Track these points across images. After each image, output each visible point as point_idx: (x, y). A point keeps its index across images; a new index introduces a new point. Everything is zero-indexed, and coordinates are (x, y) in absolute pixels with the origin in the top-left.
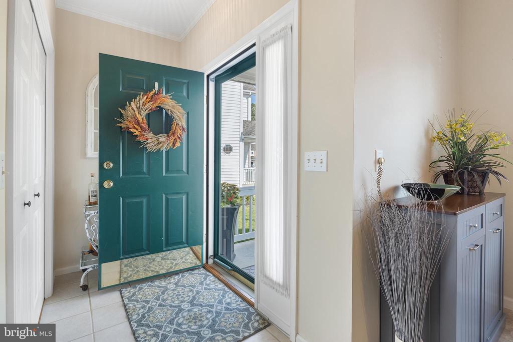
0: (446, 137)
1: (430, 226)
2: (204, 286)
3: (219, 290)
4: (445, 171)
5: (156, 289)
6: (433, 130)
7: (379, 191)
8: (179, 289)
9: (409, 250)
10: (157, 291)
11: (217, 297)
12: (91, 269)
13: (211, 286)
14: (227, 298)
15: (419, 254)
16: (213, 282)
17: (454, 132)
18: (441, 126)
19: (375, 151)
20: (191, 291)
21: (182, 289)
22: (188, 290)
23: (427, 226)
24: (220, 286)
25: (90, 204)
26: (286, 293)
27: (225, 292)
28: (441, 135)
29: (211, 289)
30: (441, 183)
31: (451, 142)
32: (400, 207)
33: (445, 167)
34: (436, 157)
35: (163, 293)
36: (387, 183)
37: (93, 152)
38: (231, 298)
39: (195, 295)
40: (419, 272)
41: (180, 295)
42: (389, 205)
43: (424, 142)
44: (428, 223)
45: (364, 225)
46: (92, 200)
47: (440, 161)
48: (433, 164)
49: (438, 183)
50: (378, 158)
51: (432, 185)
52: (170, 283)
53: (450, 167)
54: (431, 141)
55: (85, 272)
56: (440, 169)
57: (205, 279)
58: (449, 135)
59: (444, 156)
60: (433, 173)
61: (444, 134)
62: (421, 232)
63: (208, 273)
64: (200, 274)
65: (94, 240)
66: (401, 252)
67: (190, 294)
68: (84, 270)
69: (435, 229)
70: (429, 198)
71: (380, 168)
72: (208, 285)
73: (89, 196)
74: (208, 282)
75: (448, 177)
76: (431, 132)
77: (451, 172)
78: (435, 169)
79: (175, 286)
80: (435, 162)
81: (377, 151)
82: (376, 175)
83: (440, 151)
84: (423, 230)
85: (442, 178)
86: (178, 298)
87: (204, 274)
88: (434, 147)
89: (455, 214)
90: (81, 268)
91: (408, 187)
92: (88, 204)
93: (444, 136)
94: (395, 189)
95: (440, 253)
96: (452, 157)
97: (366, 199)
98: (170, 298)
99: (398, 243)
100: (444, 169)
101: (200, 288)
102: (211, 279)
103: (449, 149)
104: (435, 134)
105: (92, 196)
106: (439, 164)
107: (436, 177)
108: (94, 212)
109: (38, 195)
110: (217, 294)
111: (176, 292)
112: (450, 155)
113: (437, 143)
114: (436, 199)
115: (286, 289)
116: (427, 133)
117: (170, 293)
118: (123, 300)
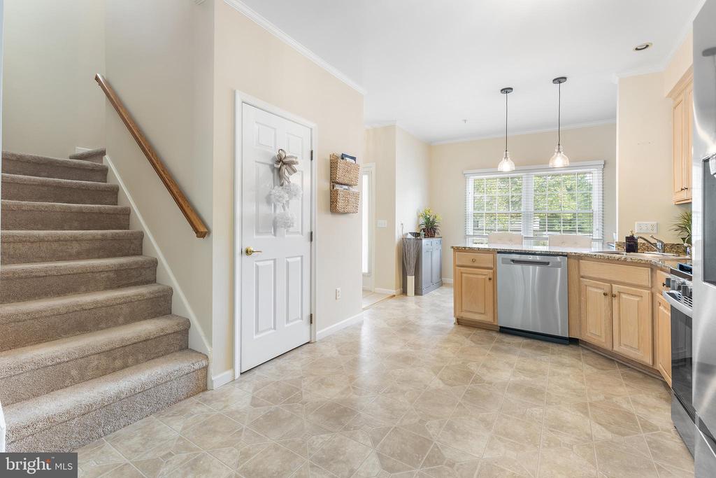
6: (419, 212)
7: (403, 234)
17: (426, 214)
18: (421, 211)
19: (402, 220)
30: (421, 231)
31: (425, 217)
32: (408, 238)
33: (424, 227)
34: (420, 223)
36: (405, 232)
42: (405, 239)
43: (416, 217)
47: (422, 225)
50: (402, 223)
51: (418, 232)
54: (419, 217)
59: (423, 223)
60: (419, 229)
61: (423, 214)
62: (414, 245)
69: (417, 244)
71: (403, 226)
75: (424, 230)
78: (420, 227)
80: (420, 225)
82: (401, 229)
83: (422, 221)
85: (422, 229)
89: (422, 240)
91: (410, 233)
94: (407, 234)
96: (425, 223)
99: (408, 248)
103: (425, 220)
113: (421, 218)
116: (417, 213)
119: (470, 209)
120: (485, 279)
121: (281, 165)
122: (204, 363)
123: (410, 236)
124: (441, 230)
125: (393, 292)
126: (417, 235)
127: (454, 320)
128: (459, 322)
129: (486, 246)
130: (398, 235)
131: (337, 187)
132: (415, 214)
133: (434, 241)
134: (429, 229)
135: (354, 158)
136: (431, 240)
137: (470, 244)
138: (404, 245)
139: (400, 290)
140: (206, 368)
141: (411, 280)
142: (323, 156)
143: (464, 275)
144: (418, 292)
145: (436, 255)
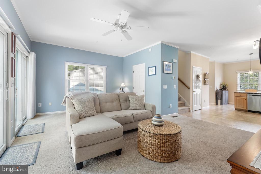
33: (222, 87)
119: (239, 82)
120: (244, 100)
121: (198, 77)
122: (189, 108)
123: (218, 90)
124: (228, 88)
125: (214, 104)
126: (221, 90)
127: (235, 109)
128: (236, 109)
129: (245, 92)
130: (215, 90)
131: (205, 79)
132: (220, 84)
133: (226, 91)
134: (224, 88)
135: (208, 73)
136: (225, 91)
137: (239, 92)
138: (217, 92)
139: (216, 104)
140: (190, 108)
141: (219, 101)
142: (203, 74)
143: (237, 99)
144: (221, 104)
145: (227, 95)
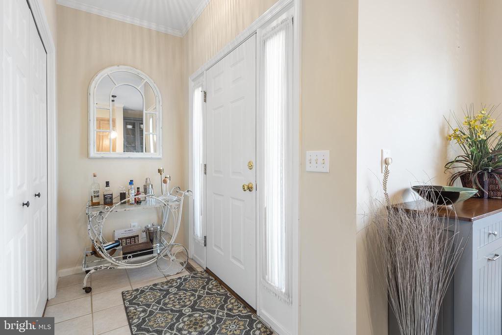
0: (464, 134)
1: (441, 233)
2: (206, 291)
3: (220, 295)
4: (463, 172)
5: (157, 292)
6: (449, 127)
7: (386, 194)
8: (181, 293)
9: (417, 259)
10: (159, 294)
11: (219, 302)
12: (93, 271)
13: (213, 290)
14: (229, 303)
15: (429, 263)
16: (215, 286)
17: (472, 129)
18: (458, 123)
19: (382, 150)
20: (193, 295)
21: (184, 293)
22: (189, 294)
23: (438, 233)
24: (223, 291)
25: (93, 204)
26: (288, 301)
27: (227, 298)
28: (458, 133)
29: (213, 294)
30: (458, 184)
31: (469, 140)
32: (407, 211)
33: (462, 168)
34: (452, 157)
35: (164, 297)
36: (394, 186)
37: (95, 152)
38: (232, 304)
39: (197, 300)
40: (429, 283)
41: (182, 299)
42: (396, 210)
44: (438, 229)
45: (370, 230)
46: (95, 200)
47: (457, 161)
48: (449, 165)
49: (455, 186)
50: (384, 158)
51: (447, 188)
52: (172, 287)
53: (469, 168)
55: (88, 274)
56: (456, 171)
57: (207, 283)
58: (467, 133)
59: (462, 156)
60: (448, 175)
61: (461, 132)
62: (431, 239)
63: (211, 277)
64: (203, 278)
65: (96, 242)
66: (409, 261)
67: (192, 298)
68: (87, 272)
69: (447, 236)
70: (440, 202)
71: (386, 168)
72: (210, 289)
73: (92, 197)
74: (210, 287)
75: (465, 179)
76: (446, 129)
77: (469, 173)
78: (451, 170)
79: (177, 290)
80: (451, 162)
81: (384, 151)
82: (382, 176)
83: (456, 150)
84: (434, 237)
85: (459, 179)
86: (179, 303)
87: (206, 278)
88: (450, 146)
89: (470, 220)
90: (84, 270)
91: (417, 189)
92: (91, 204)
93: (462, 134)
94: (405, 192)
95: (453, 263)
96: (469, 157)
97: (371, 203)
98: (171, 302)
99: (406, 250)
100: (461, 170)
101: (202, 292)
102: (213, 283)
103: (467, 148)
104: (452, 132)
105: (95, 197)
106: (456, 164)
107: (453, 179)
108: (96, 212)
109: (39, 195)
110: (219, 299)
111: (177, 296)
112: (468, 155)
113: (454, 141)
114: (448, 203)
115: (289, 296)
117: (171, 296)
118: (124, 303)
123: (414, 200)
126: (440, 196)
138: (391, 240)
